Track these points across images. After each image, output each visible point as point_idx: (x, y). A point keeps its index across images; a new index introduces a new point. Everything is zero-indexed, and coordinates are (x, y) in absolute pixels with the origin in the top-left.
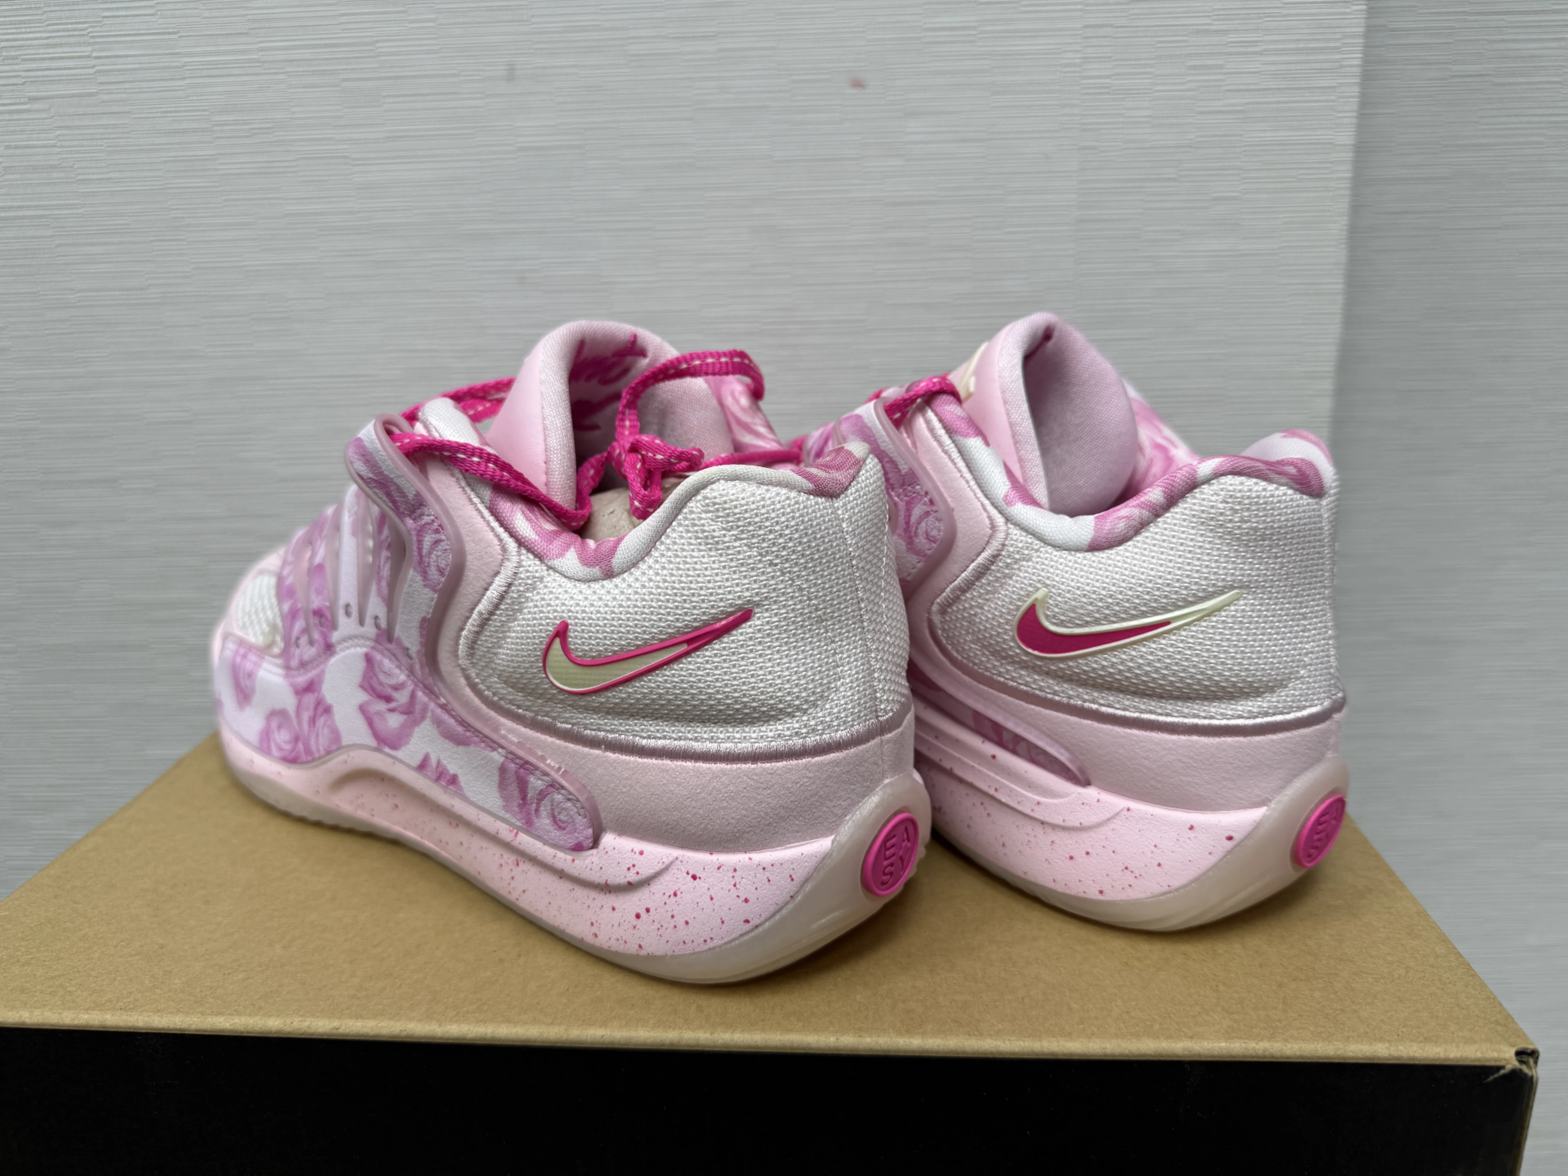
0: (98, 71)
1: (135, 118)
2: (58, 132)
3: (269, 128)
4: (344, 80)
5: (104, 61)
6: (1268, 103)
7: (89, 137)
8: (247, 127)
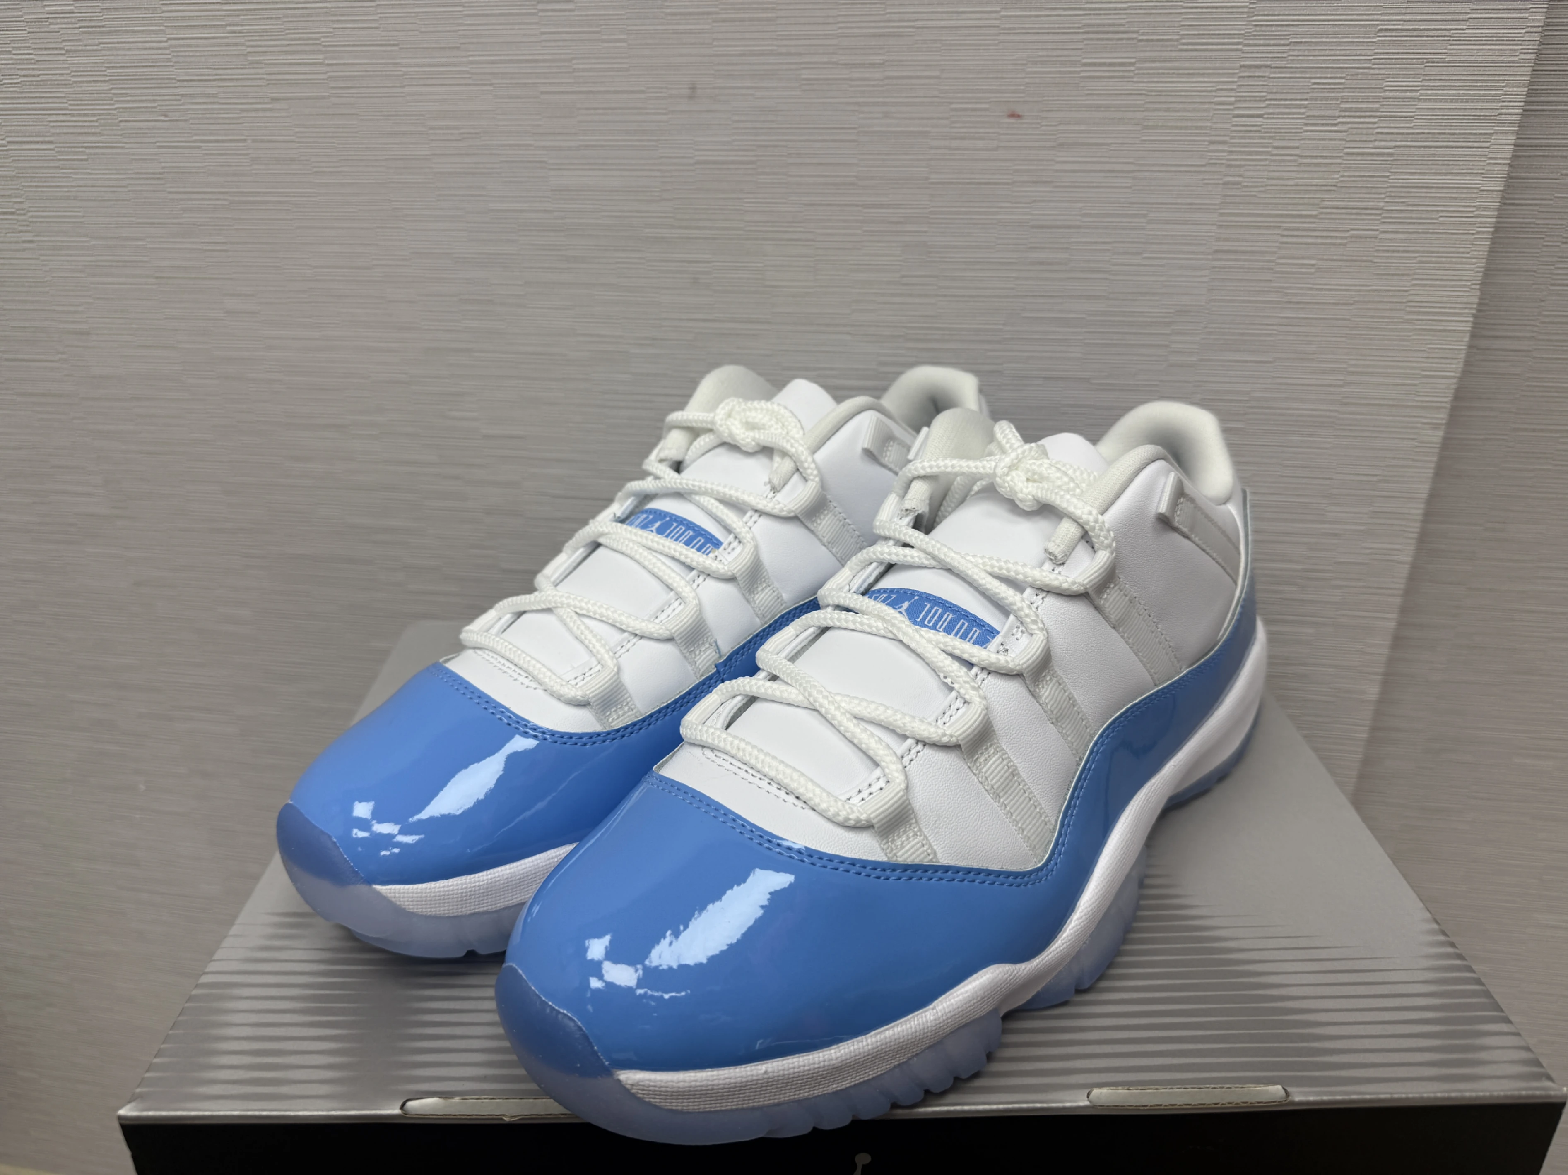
0: (330, 77)
1: (361, 120)
2: (297, 130)
3: (476, 133)
4: (542, 93)
5: (335, 68)
6: (1420, 147)
7: (323, 135)
8: (457, 132)
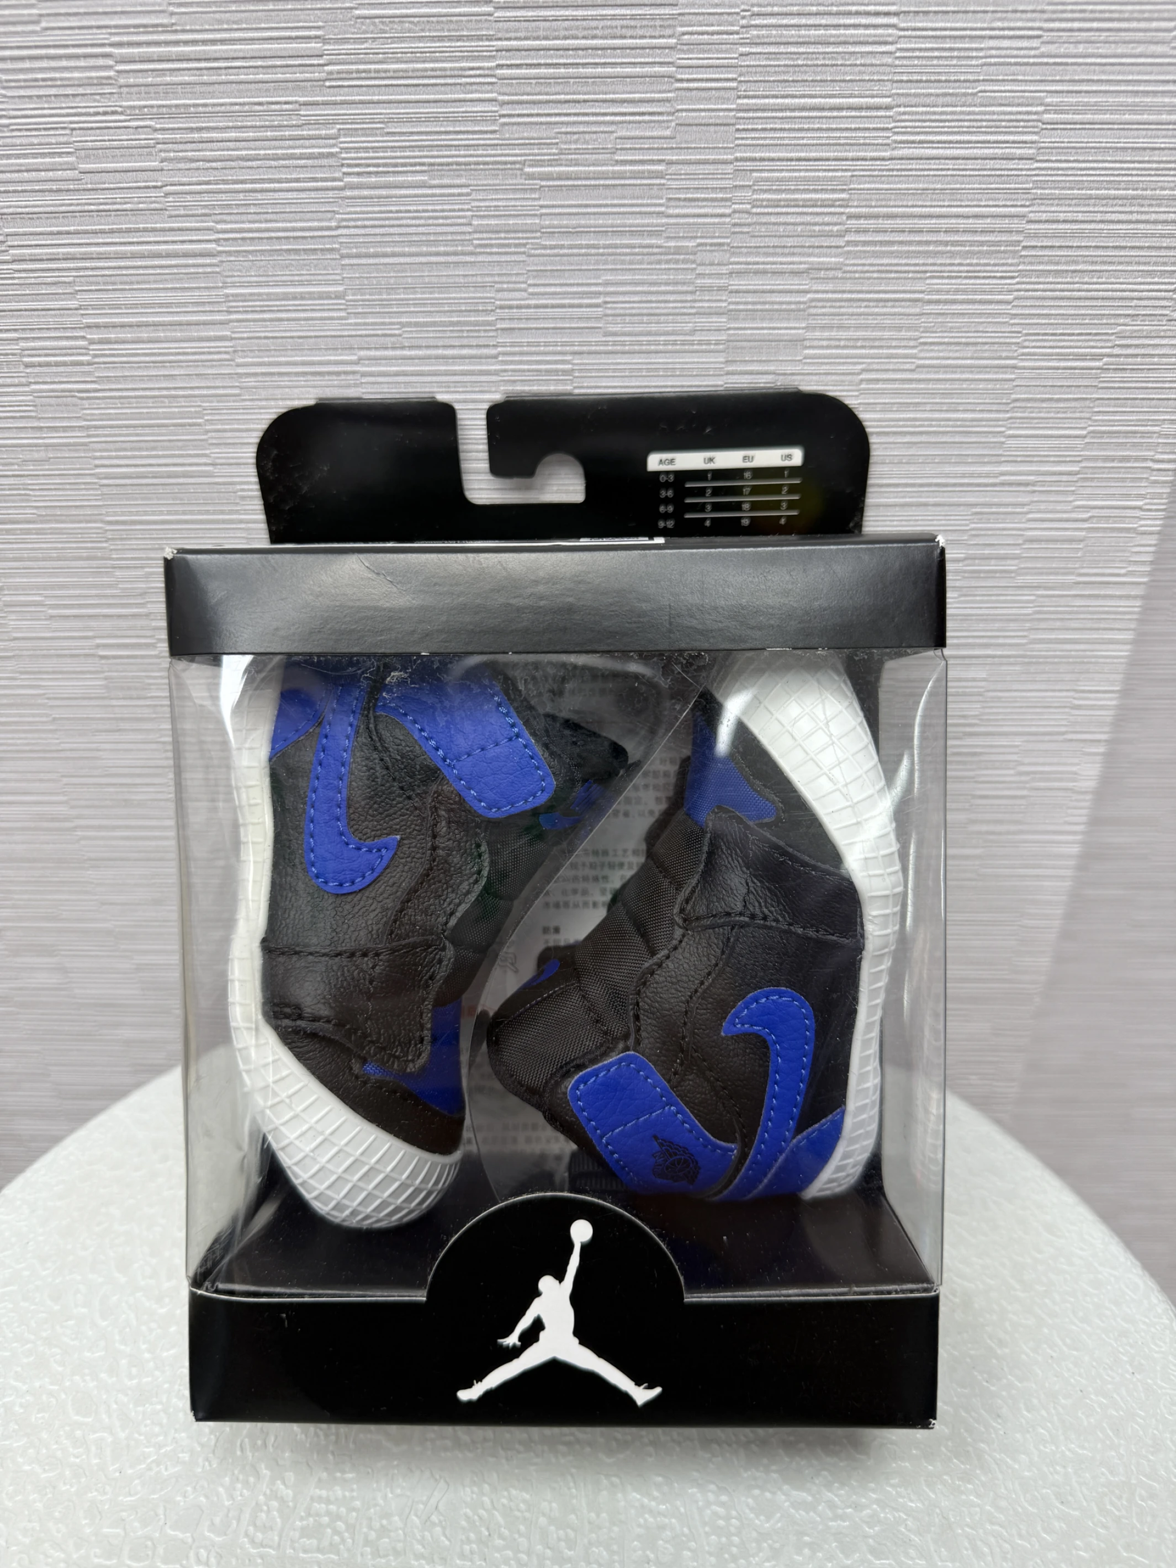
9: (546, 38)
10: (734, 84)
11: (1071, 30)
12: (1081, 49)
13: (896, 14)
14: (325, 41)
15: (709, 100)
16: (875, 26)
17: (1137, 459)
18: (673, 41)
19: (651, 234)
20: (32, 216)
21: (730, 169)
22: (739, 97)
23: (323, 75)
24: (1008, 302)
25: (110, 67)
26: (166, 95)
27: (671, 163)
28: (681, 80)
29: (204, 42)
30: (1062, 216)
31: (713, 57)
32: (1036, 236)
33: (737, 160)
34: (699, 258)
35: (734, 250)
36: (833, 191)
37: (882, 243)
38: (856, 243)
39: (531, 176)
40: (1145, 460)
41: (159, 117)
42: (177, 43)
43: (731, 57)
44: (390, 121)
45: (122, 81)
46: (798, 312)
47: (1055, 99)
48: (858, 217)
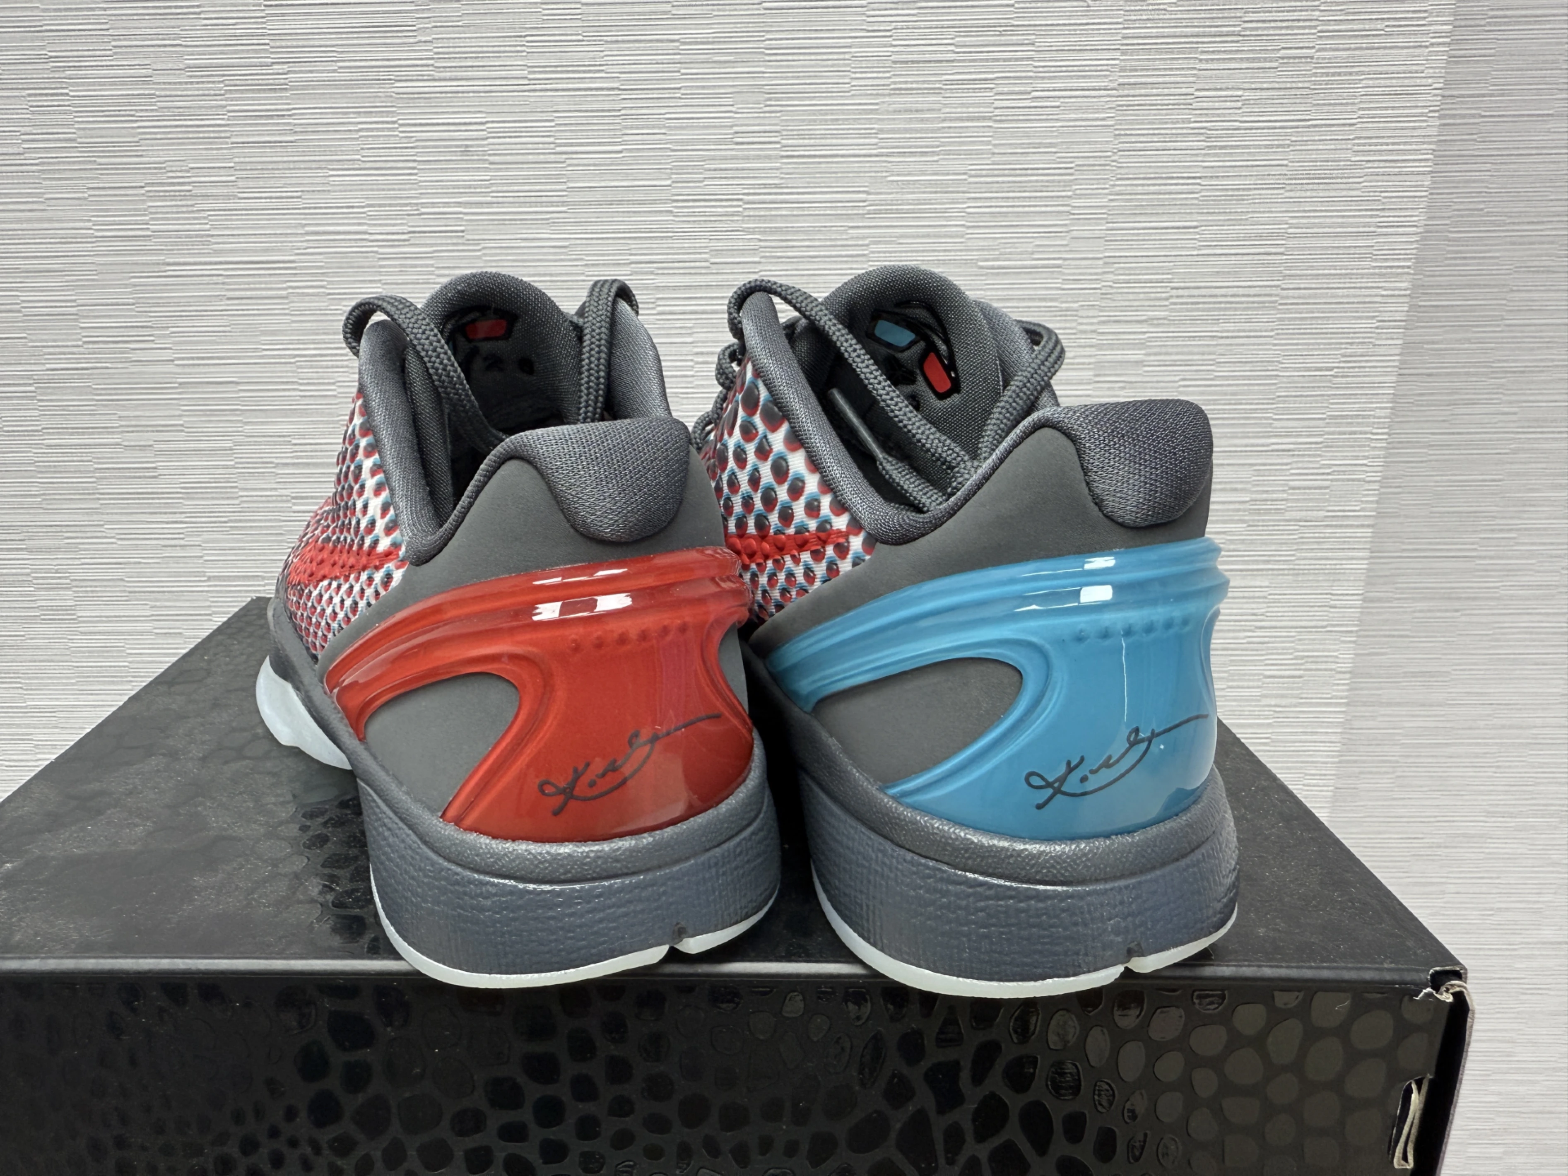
9: (997, 192)
10: (1105, 216)
11: (1302, 184)
12: (1308, 194)
13: (1200, 178)
14: (868, 193)
15: (1089, 225)
16: (1188, 184)
17: (1361, 433)
18: (1070, 193)
19: (1052, 300)
20: (676, 288)
21: (1101, 262)
22: (1108, 223)
23: (865, 212)
24: (1271, 337)
25: (740, 206)
26: (771, 221)
27: (1065, 259)
28: (1074, 214)
29: (798, 193)
30: (1302, 286)
31: (1093, 202)
32: (1287, 297)
33: (1106, 257)
34: (1080, 313)
35: (1101, 309)
36: (1163, 274)
37: (1192, 303)
38: (1175, 304)
39: (982, 267)
40: (1366, 433)
41: (764, 233)
42: (782, 194)
43: (1104, 201)
44: (901, 236)
45: (746, 213)
46: (1141, 345)
47: (1295, 221)
48: (1177, 288)
